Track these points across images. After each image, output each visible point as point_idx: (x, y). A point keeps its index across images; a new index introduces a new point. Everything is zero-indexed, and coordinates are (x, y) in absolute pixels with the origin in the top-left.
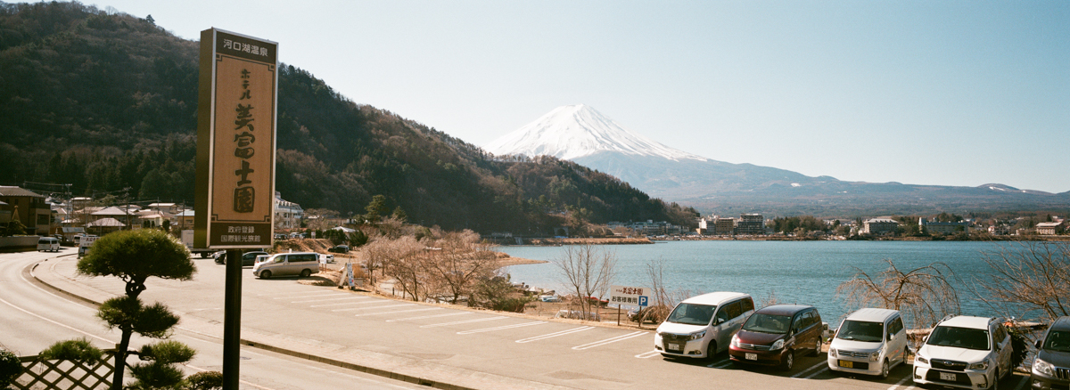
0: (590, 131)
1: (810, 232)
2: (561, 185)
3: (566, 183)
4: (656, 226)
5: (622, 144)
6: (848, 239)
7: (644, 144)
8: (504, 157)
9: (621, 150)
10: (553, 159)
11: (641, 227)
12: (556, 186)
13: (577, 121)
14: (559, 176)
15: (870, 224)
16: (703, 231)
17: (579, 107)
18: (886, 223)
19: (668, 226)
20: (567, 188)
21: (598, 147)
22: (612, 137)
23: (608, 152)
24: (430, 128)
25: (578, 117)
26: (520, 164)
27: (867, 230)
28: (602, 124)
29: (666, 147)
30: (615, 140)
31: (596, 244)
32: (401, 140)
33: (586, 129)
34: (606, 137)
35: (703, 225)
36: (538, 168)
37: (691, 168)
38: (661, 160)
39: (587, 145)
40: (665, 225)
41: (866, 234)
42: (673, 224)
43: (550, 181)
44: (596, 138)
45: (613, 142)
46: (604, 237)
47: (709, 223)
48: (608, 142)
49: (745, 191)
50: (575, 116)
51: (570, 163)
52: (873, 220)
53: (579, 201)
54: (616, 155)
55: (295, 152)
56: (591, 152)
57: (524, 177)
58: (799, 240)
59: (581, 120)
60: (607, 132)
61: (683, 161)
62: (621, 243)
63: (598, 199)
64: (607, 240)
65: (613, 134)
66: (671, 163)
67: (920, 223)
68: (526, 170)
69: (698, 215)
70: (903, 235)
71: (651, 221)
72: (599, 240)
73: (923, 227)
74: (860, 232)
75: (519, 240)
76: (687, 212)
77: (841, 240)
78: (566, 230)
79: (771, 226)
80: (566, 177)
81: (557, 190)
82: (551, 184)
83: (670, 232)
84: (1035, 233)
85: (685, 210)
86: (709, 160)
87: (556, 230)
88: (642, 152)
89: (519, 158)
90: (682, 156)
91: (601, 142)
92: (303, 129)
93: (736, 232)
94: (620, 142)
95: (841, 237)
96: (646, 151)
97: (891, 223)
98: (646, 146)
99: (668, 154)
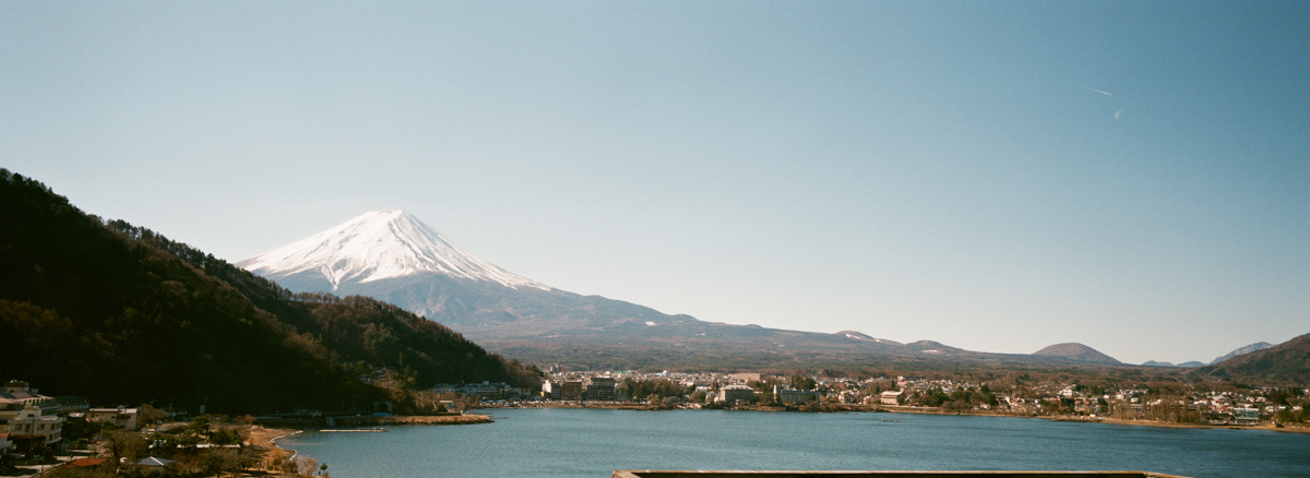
0: (409, 245)
1: (665, 399)
2: (378, 336)
3: (385, 333)
4: (493, 389)
5: (449, 264)
6: (704, 408)
7: (476, 266)
8: (305, 295)
9: (447, 271)
10: (369, 300)
11: (474, 390)
12: (372, 337)
13: (393, 231)
14: (377, 324)
15: (727, 391)
16: (548, 395)
17: (396, 214)
18: (742, 390)
19: (507, 388)
20: (387, 339)
21: (418, 266)
22: (437, 255)
23: (430, 273)
24: (206, 255)
25: (395, 227)
26: (327, 307)
27: (722, 397)
28: (425, 238)
29: (503, 270)
30: (440, 258)
31: (426, 424)
32: (179, 287)
33: (404, 242)
34: (429, 253)
35: (547, 387)
36: (350, 313)
37: (529, 298)
38: (496, 286)
39: (404, 263)
40: (503, 387)
41: (722, 402)
42: (513, 386)
43: (364, 330)
44: (416, 254)
45: (437, 261)
46: (435, 414)
47: (554, 386)
48: (431, 261)
49: (594, 329)
50: (390, 225)
51: (391, 308)
52: (729, 387)
53: (401, 358)
54: (440, 277)
55: (25, 305)
56: (409, 271)
57: (331, 322)
58: (652, 409)
59: (397, 230)
60: (432, 249)
61: (522, 289)
62: (456, 423)
63: (423, 355)
64: (440, 419)
65: (437, 251)
66: (508, 290)
67: (775, 392)
68: (334, 316)
69: (542, 374)
70: (758, 404)
71: (487, 383)
72: (430, 419)
73: (778, 395)
74: (716, 399)
75: (330, 421)
76: (530, 372)
77: (697, 409)
78: (390, 405)
79: (622, 390)
80: (385, 326)
81: (374, 342)
82: (366, 333)
83: (507, 397)
84: (879, 402)
85: (527, 368)
86: (553, 289)
87: (376, 405)
88: (473, 275)
89: (325, 298)
90: (522, 282)
91: (422, 260)
92: (38, 268)
93: (585, 397)
94: (446, 261)
95: (696, 405)
96: (477, 274)
97: (747, 390)
98: (478, 268)
99: (505, 280)
